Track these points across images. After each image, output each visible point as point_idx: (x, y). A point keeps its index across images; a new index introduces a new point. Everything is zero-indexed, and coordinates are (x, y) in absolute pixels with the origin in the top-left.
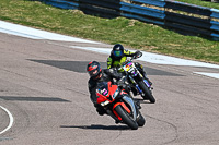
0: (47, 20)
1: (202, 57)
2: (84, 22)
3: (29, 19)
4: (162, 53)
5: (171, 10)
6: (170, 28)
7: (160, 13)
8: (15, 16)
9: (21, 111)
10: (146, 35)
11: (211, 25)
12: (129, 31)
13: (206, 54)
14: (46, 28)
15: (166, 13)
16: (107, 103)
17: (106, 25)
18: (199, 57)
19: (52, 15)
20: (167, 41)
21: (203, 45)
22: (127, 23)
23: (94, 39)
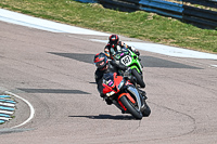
0: (67, 14)
2: (103, 15)
3: (49, 13)
4: (180, 47)
5: (189, 4)
6: (188, 22)
7: (178, 7)
8: (35, 10)
9: (42, 102)
10: (165, 29)
12: (148, 25)
14: (66, 22)
15: (184, 7)
16: (113, 93)
17: (125, 18)
19: (72, 8)
20: (186, 34)
22: (145, 16)
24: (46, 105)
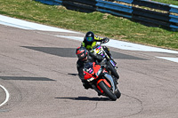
0: (37, 14)
1: (162, 44)
2: (67, 16)
3: (22, 14)
5: (137, 6)
6: (136, 21)
7: (128, 8)
8: (10, 11)
9: (15, 88)
10: (117, 27)
11: (170, 18)
12: (103, 23)
13: (166, 42)
14: (36, 21)
15: (133, 8)
16: (92, 79)
17: (84, 18)
18: (160, 45)
19: (40, 10)
20: (135, 31)
21: (163, 35)
22: (101, 16)
23: (74, 29)
24: (19, 90)
